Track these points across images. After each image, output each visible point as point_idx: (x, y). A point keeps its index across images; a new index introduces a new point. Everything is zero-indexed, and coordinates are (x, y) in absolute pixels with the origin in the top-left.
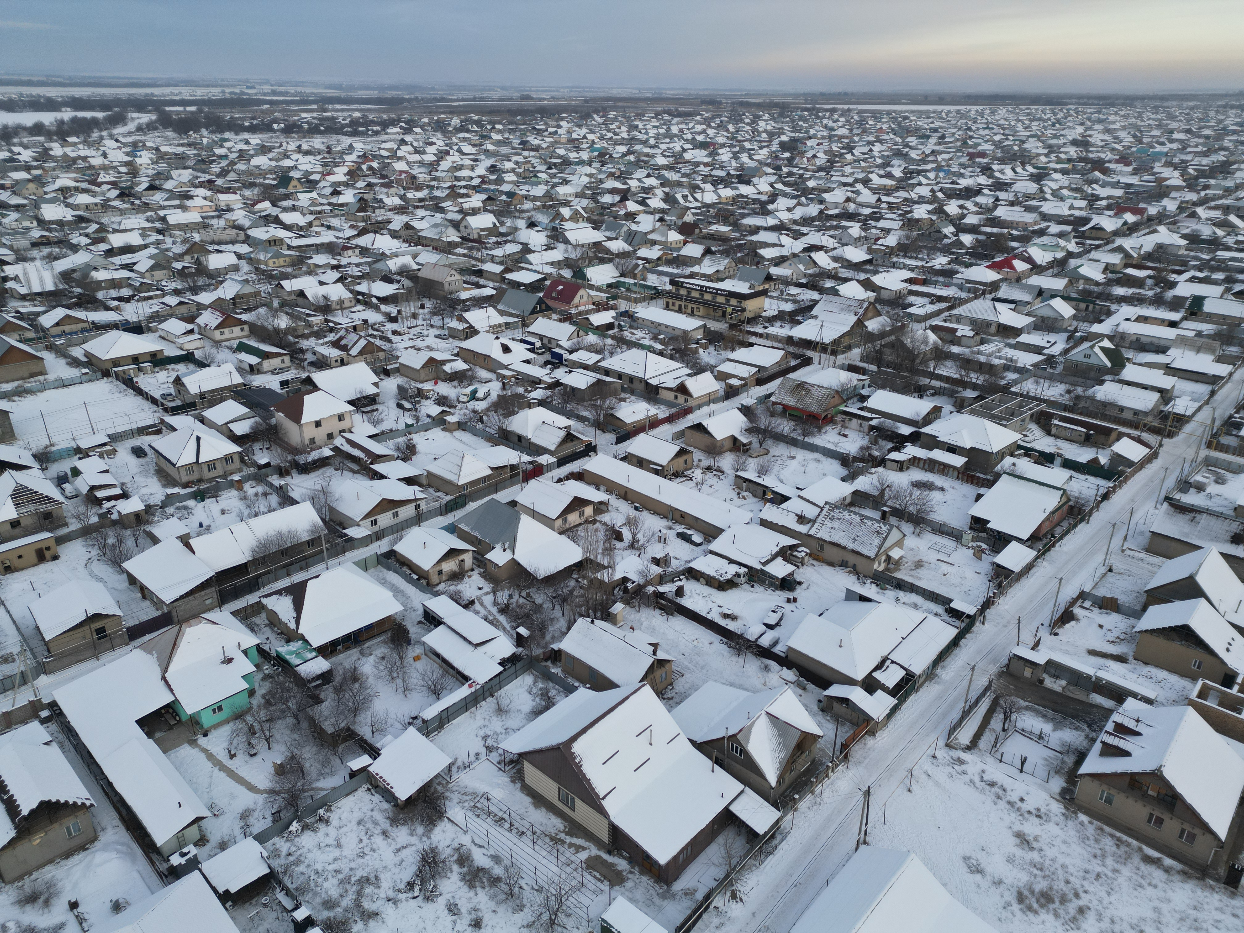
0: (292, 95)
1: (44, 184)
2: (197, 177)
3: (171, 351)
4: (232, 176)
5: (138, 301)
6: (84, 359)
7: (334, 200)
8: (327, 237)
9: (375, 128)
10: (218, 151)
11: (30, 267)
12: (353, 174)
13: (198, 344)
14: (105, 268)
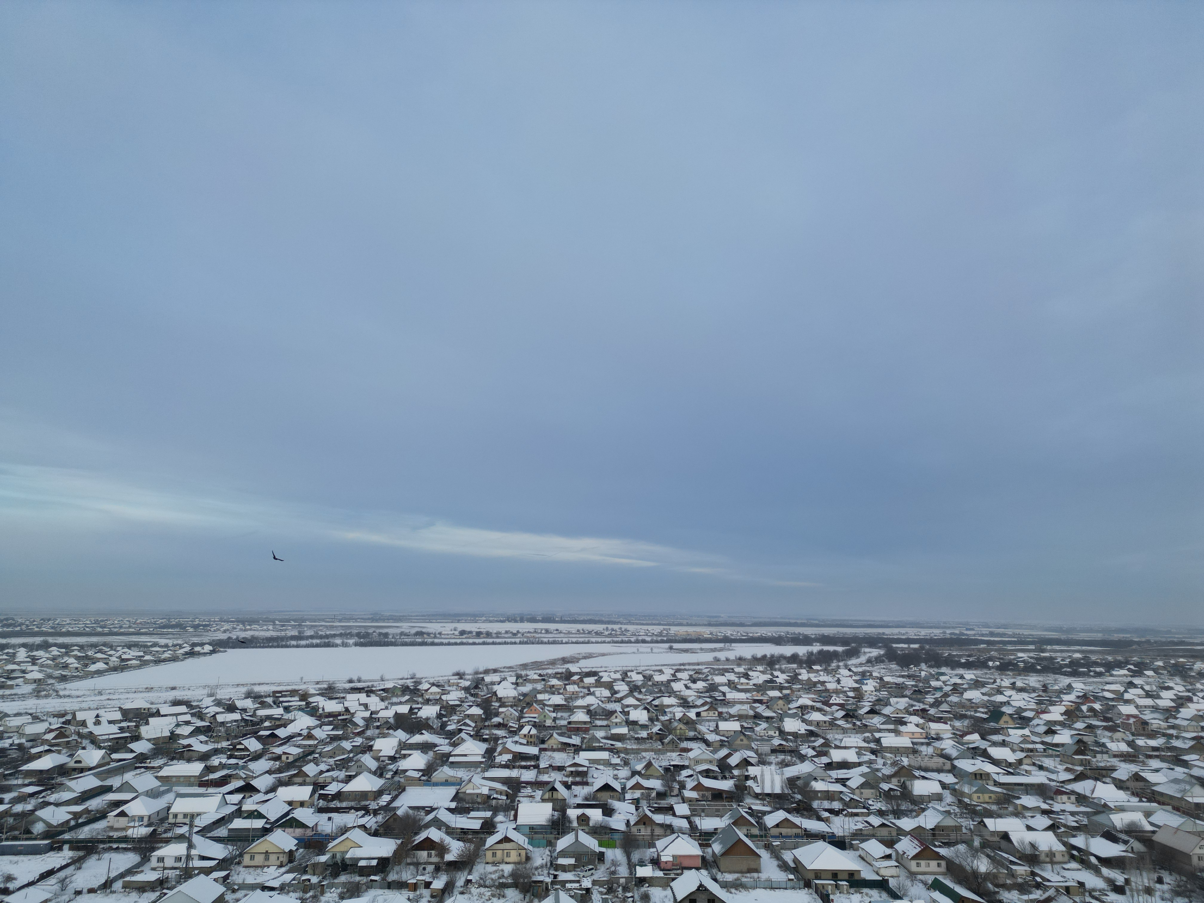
0: (1010, 636)
1: (789, 702)
2: (912, 706)
3: (868, 875)
4: (944, 707)
5: (846, 816)
6: (792, 865)
7: (1048, 739)
8: (1038, 778)
9: (1098, 670)
10: (934, 683)
11: (766, 769)
12: (1072, 714)
13: (894, 872)
14: (823, 780)
